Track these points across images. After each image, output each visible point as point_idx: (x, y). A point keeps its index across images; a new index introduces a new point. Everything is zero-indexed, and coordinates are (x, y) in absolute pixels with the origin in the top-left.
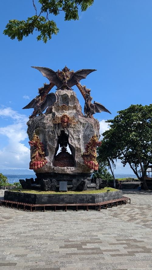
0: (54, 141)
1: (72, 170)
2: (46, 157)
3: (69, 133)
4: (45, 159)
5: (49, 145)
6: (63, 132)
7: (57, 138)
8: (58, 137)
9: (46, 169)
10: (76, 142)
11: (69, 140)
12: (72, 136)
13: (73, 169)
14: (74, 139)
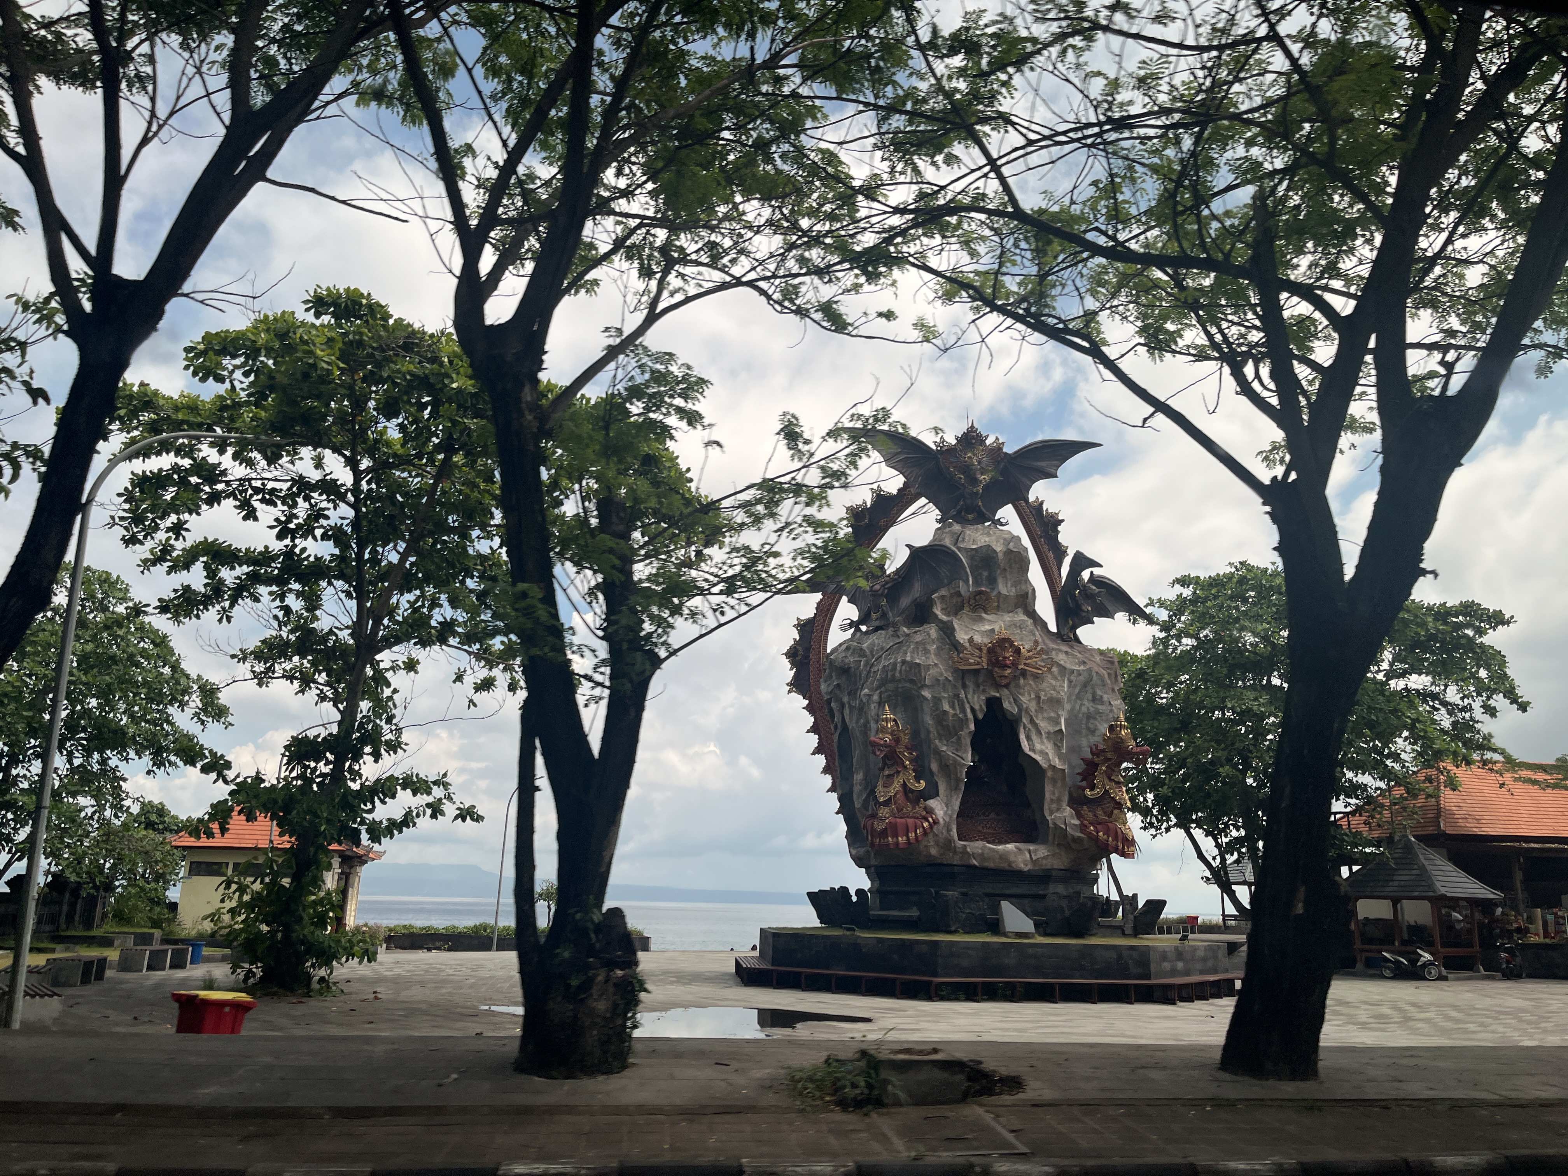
0: (959, 739)
1: (1034, 858)
2: (932, 803)
3: (1020, 710)
4: (930, 811)
5: (938, 752)
6: (993, 704)
7: (972, 727)
8: (976, 721)
9: (934, 851)
10: (1049, 748)
11: (1022, 737)
12: (1032, 721)
13: (1041, 851)
14: (1039, 733)
